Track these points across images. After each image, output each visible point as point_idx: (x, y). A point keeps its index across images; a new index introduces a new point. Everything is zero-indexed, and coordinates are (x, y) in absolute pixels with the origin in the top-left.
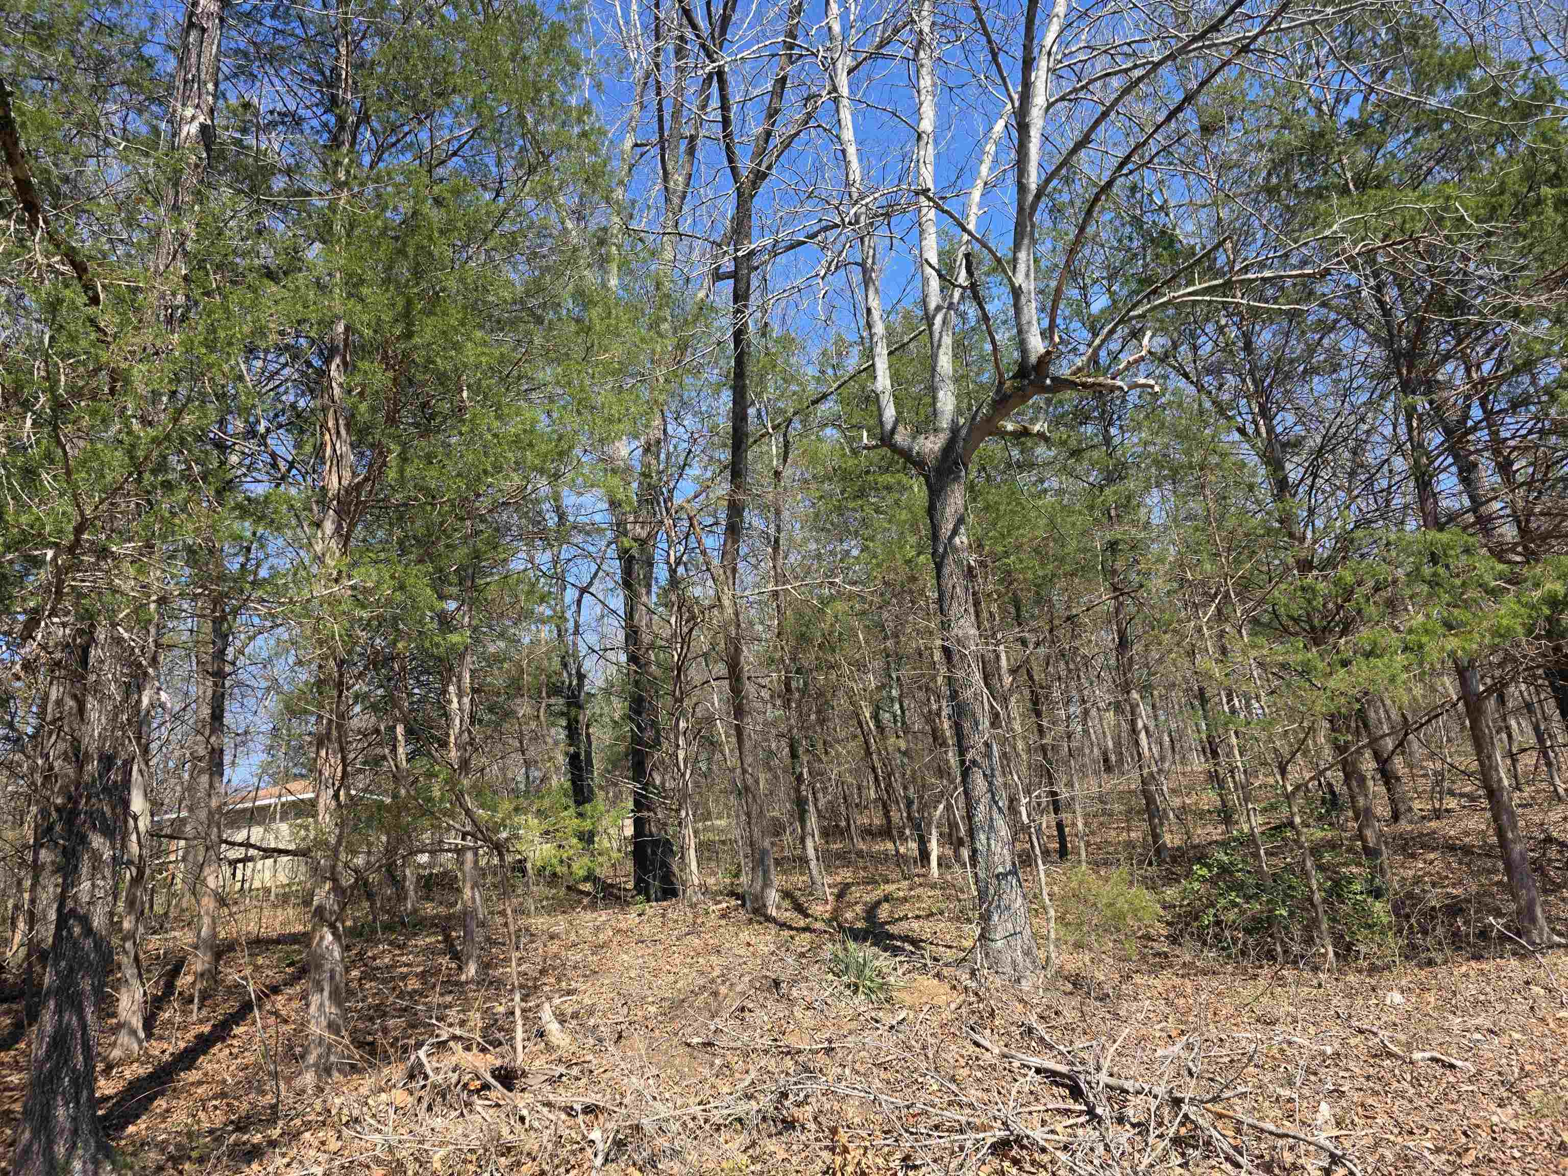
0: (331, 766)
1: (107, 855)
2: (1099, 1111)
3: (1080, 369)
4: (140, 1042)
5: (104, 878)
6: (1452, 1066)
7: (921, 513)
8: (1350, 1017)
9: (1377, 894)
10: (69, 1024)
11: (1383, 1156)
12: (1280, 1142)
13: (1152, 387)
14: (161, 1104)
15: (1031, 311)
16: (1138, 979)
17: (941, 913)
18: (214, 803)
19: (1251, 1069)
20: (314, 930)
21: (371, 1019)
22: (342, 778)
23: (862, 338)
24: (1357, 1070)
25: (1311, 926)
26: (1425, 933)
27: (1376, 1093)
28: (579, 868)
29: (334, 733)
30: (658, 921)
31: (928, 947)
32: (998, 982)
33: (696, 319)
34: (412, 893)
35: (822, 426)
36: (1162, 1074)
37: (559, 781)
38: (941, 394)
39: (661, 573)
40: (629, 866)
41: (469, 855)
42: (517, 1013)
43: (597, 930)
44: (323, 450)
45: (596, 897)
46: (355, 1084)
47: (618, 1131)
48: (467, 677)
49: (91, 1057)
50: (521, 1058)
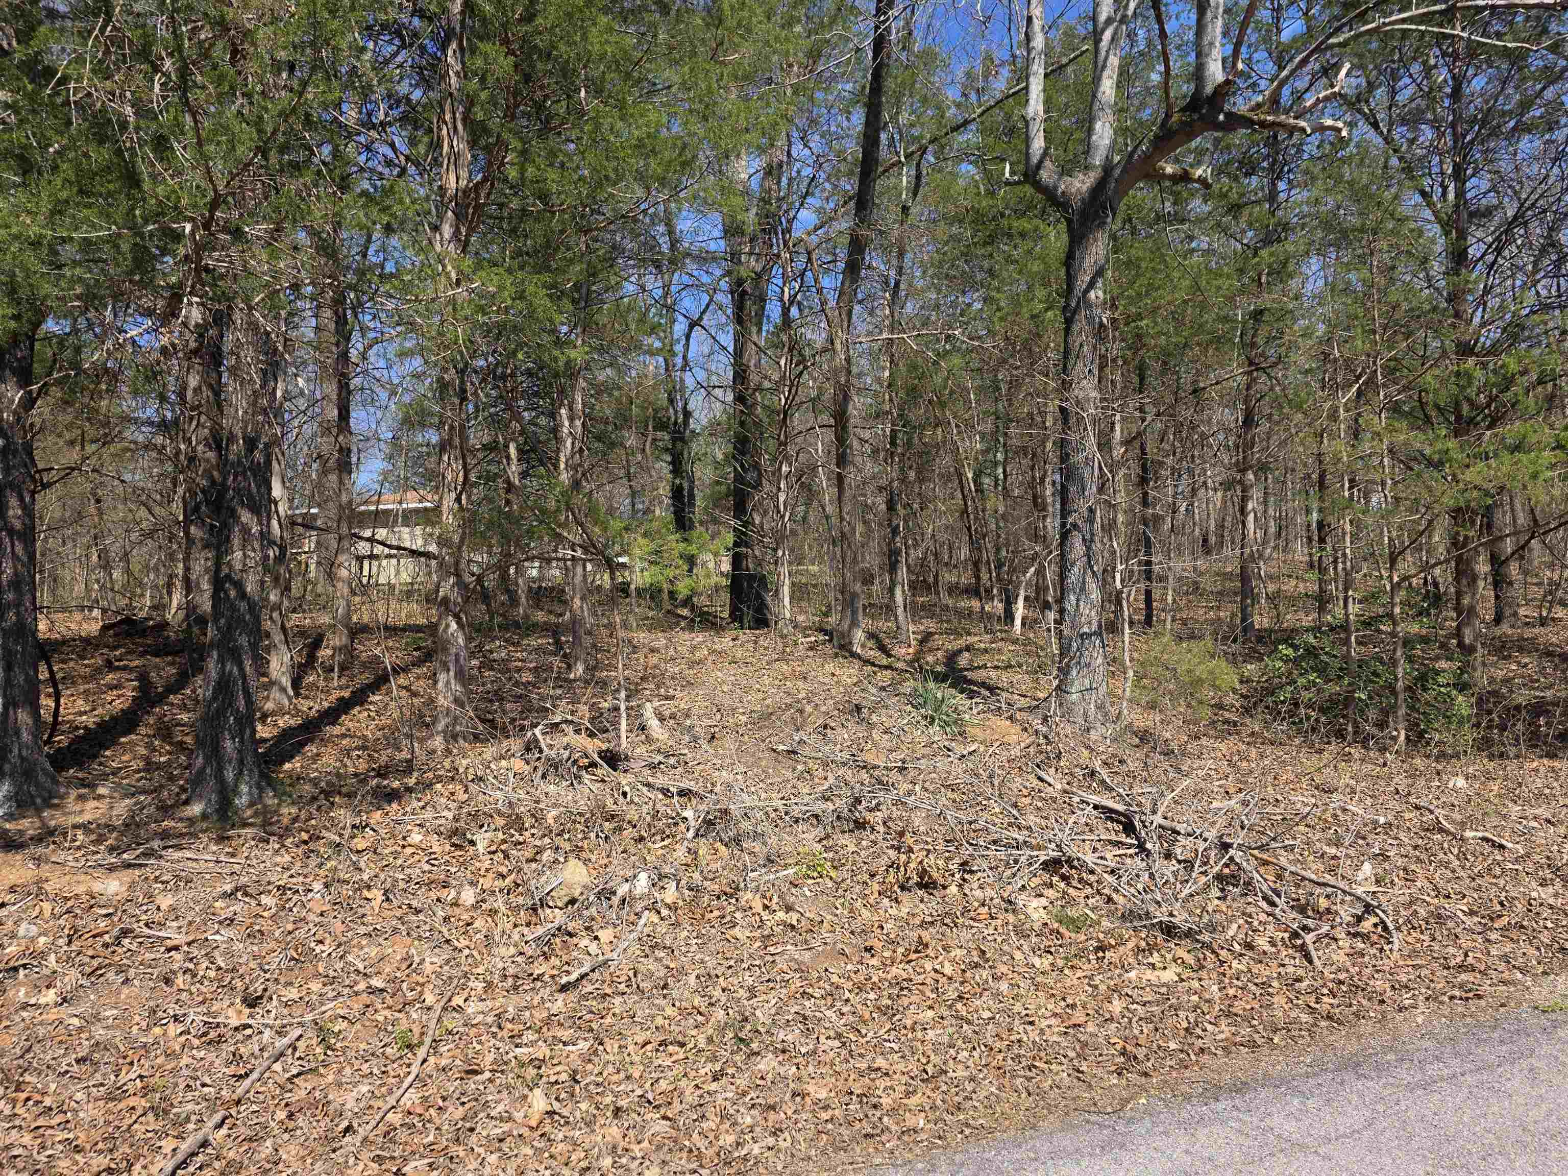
0: (453, 471)
1: (256, 529)
2: (1149, 846)
3: (1259, 106)
4: (289, 698)
5: (254, 550)
6: (1502, 847)
7: (1054, 265)
8: (1409, 794)
9: (1462, 687)
10: (231, 672)
11: (1416, 912)
12: (1318, 890)
13: (1339, 130)
14: (311, 749)
15: (1216, 28)
16: (1204, 741)
17: (1020, 666)
18: (344, 498)
19: (1302, 828)
20: (440, 618)
21: (491, 701)
22: (464, 483)
23: (1014, 57)
24: (1406, 840)
25: (1386, 713)
26: (1503, 728)
27: (1419, 860)
28: (683, 589)
29: (457, 441)
30: (750, 646)
31: (1004, 694)
32: (1069, 729)
33: (833, 22)
34: (523, 600)
35: (958, 160)
36: (1214, 823)
37: (663, 512)
38: (1098, 125)
39: (774, 310)
40: (725, 597)
41: (579, 570)
42: (623, 707)
43: (694, 648)
44: (440, 145)
45: (693, 621)
46: (479, 750)
47: (708, 813)
48: (579, 399)
49: (250, 704)
50: (624, 745)
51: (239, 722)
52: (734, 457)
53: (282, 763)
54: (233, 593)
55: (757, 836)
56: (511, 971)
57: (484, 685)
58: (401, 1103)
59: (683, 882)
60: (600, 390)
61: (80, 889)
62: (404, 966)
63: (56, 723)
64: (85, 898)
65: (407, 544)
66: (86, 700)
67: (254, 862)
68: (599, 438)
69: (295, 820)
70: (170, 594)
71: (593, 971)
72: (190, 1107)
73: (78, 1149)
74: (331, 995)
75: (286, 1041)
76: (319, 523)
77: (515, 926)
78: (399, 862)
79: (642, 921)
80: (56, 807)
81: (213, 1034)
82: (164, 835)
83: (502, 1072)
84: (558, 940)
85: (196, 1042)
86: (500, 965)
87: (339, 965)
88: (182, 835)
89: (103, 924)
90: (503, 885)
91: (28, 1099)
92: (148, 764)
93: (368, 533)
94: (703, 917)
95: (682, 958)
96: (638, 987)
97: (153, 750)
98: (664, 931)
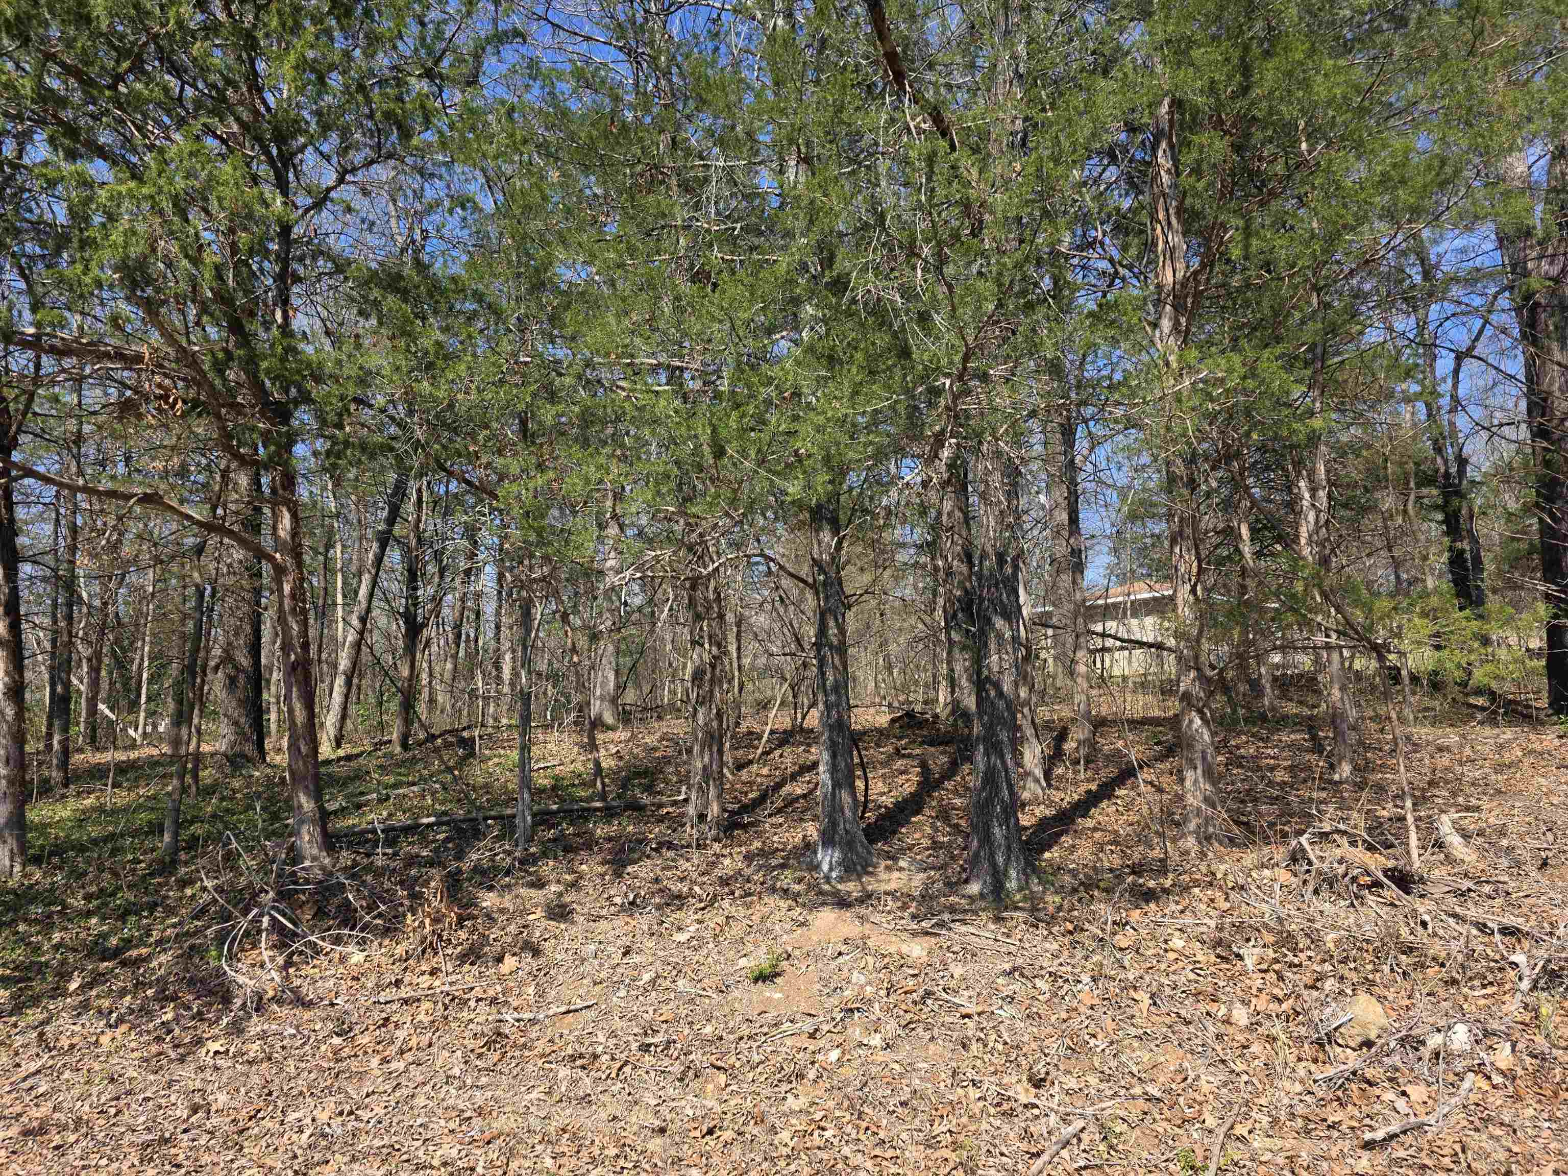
0: (1186, 563)
1: (1008, 635)
4: (1043, 789)
5: (1007, 653)
10: (995, 765)
14: (1067, 840)
18: (1078, 596)
20: (1183, 713)
21: (1243, 802)
22: (1199, 573)
29: (1188, 531)
34: (1268, 690)
41: (1335, 656)
42: (1410, 819)
43: (1501, 748)
44: (1155, 244)
45: (1494, 712)
46: (1237, 856)
47: (1549, 961)
48: (1321, 468)
49: (1012, 793)
50: (1417, 864)
51: (1004, 810)
52: (1537, 505)
53: (1042, 851)
54: (993, 693)
56: (1300, 1109)
57: (1233, 783)
59: (1520, 1046)
60: (1342, 451)
61: (893, 949)
62: (1179, 1079)
63: (866, 801)
64: (897, 957)
65: (1137, 636)
66: (884, 782)
67: (1027, 945)
68: (1345, 506)
69: (1060, 908)
71: (1404, 1132)
74: (1109, 1093)
75: (1071, 1130)
77: (1300, 1059)
78: (1163, 966)
79: (1466, 1085)
80: (871, 874)
81: (1005, 1106)
82: (952, 909)
84: (1354, 1086)
85: (992, 1111)
86: (1286, 1101)
87: (1114, 1064)
88: (965, 911)
89: (911, 983)
90: (1280, 1011)
91: (867, 1129)
92: (934, 842)
93: (1099, 628)
94: (1556, 1095)
95: (1530, 1143)
96: (1469, 1166)
97: (936, 830)
98: (1499, 1102)
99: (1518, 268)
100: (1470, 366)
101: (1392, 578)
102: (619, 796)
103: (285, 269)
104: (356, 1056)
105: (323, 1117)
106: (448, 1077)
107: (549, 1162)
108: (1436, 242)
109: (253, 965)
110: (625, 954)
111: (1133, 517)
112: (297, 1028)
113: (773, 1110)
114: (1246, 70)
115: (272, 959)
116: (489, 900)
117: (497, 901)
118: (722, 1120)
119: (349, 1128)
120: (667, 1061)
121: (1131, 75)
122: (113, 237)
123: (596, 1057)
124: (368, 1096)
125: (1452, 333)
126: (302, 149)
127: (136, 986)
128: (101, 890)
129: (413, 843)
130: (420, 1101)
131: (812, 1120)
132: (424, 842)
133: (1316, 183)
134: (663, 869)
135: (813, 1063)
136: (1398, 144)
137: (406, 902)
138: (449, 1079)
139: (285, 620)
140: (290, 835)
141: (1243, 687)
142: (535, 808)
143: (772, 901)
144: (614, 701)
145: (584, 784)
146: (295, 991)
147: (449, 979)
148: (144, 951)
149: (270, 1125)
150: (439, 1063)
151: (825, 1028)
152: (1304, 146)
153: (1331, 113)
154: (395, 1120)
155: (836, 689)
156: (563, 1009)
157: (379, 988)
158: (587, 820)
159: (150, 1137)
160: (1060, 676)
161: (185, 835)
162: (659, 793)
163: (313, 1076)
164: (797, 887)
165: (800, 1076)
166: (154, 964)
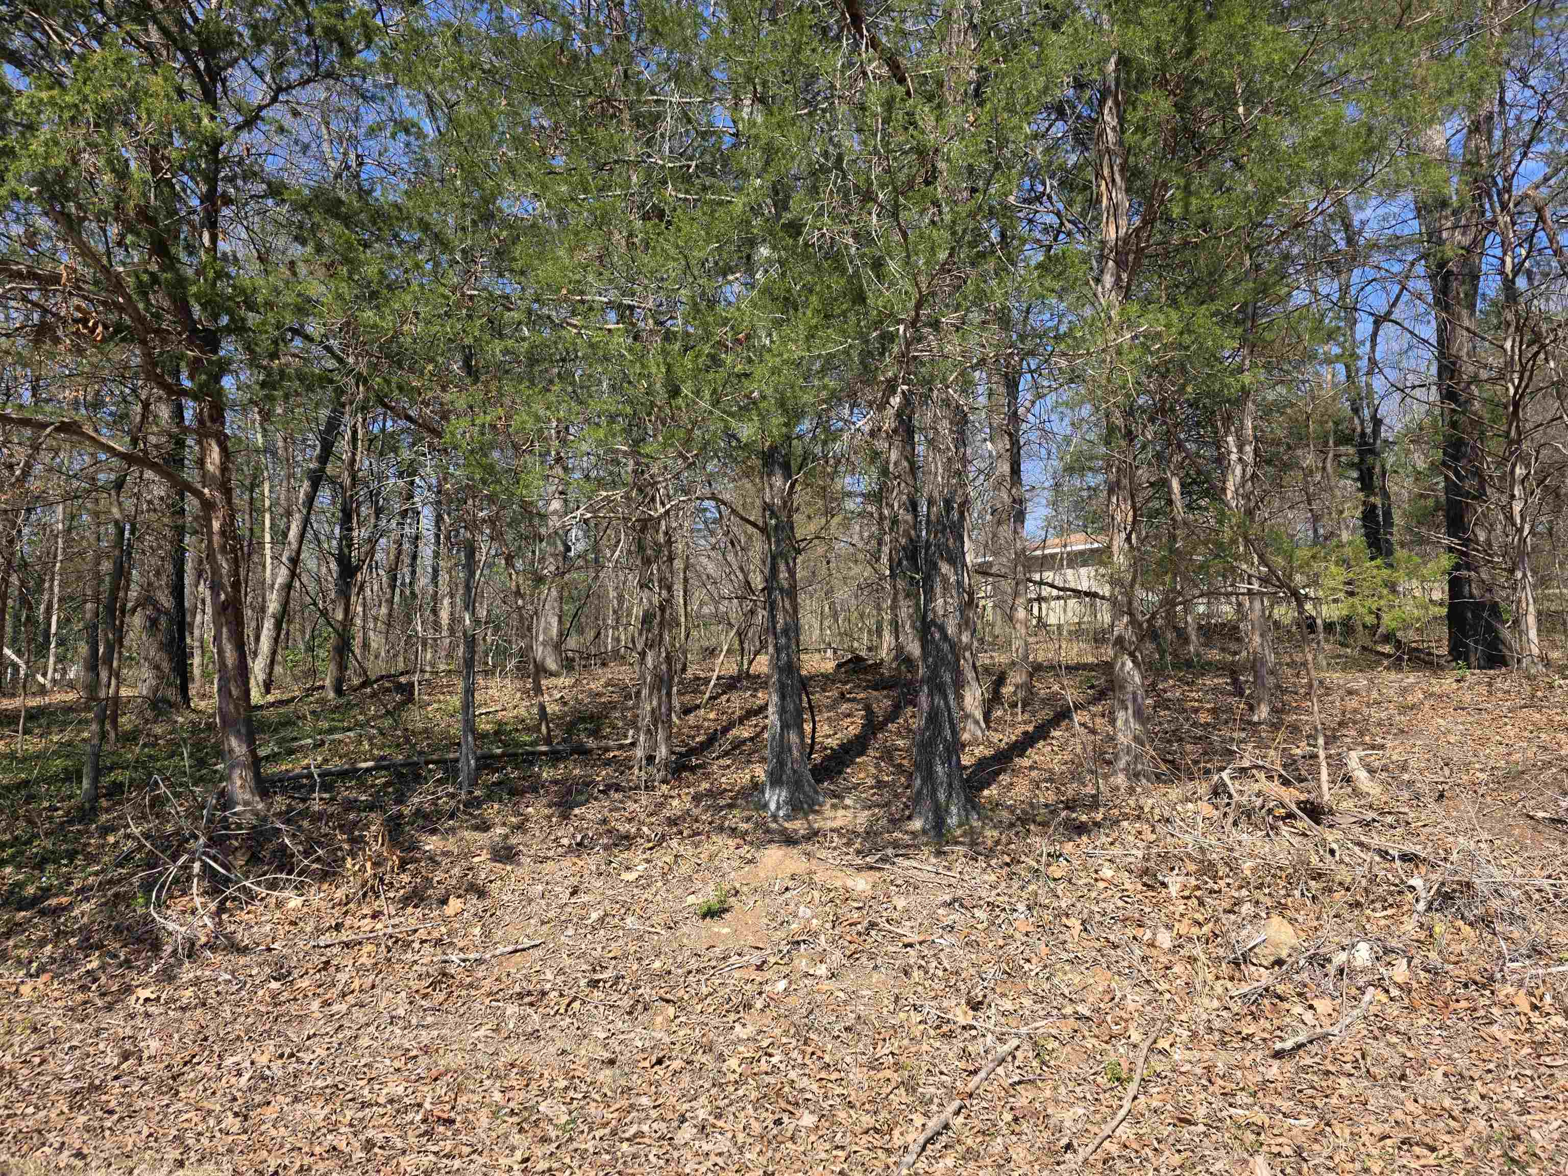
0: (1123, 513)
1: (952, 580)
4: (982, 731)
5: (952, 597)
14: (1005, 779)
18: (1019, 545)
20: (1115, 656)
21: (1169, 741)
22: (1134, 523)
29: (1125, 482)
30: (1484, 689)
34: (1194, 638)
37: (1351, 535)
40: (1444, 631)
41: (1257, 603)
42: (1322, 754)
43: (1404, 691)
44: (1099, 201)
45: (1400, 659)
46: (1164, 791)
47: (1443, 884)
48: (1249, 424)
49: (954, 732)
50: (1327, 797)
51: (947, 749)
52: (1444, 463)
53: (981, 789)
54: (937, 636)
55: (1513, 919)
56: (1217, 1024)
57: (1160, 723)
58: (1117, 1133)
59: (1416, 961)
60: (1267, 411)
61: (838, 884)
62: (1107, 999)
63: (813, 743)
64: (842, 891)
65: (1072, 585)
66: (830, 725)
67: (967, 878)
68: (1269, 462)
69: (997, 843)
70: (880, 636)
71: (1311, 1042)
72: (932, 1090)
73: (851, 1105)
74: (1042, 1013)
75: (1006, 1048)
76: (994, 570)
77: (1218, 978)
78: (1094, 894)
79: (1367, 998)
80: (817, 812)
81: (945, 1028)
82: (896, 845)
83: (1217, 1128)
84: (1266, 1002)
85: (932, 1033)
86: (1205, 1017)
87: (1046, 986)
88: (907, 846)
89: (856, 915)
90: (1200, 933)
91: (813, 1053)
92: (879, 782)
93: (1037, 577)
94: (1447, 1005)
95: (1422, 1049)
96: (1368, 1071)
97: (881, 771)
98: (1396, 1013)
99: (1434, 236)
100: (1388, 329)
101: (1310, 533)
102: (564, 740)
103: (213, 189)
104: (295, 999)
105: (263, 1060)
106: (392, 1017)
107: (497, 1096)
108: (1360, 208)
109: (184, 912)
110: (573, 894)
111: (1070, 470)
112: (233, 973)
113: (721, 1039)
114: (1190, 31)
115: (204, 905)
116: (432, 844)
117: (441, 844)
118: (671, 1050)
119: (291, 1070)
120: (616, 996)
121: (1082, 31)
122: (34, 147)
123: (544, 994)
124: (309, 1038)
125: (1370, 298)
126: (233, 63)
127: (57, 935)
128: (16, 838)
129: (351, 788)
130: (364, 1041)
131: (760, 1048)
132: (362, 786)
133: (1253, 145)
134: (611, 811)
135: (760, 993)
136: (1330, 111)
137: (346, 846)
138: (393, 1020)
139: (215, 558)
140: (221, 781)
141: (1170, 635)
142: (479, 752)
143: (719, 840)
144: (558, 646)
145: (528, 729)
146: (229, 937)
147: (392, 922)
148: (64, 900)
149: (207, 1069)
150: (382, 1005)
151: (772, 960)
152: (1241, 110)
153: (1268, 78)
154: (338, 1061)
155: (786, 632)
156: (510, 948)
157: (319, 931)
158: (532, 764)
159: (79, 1085)
160: (999, 622)
161: (106, 780)
162: (605, 737)
163: (250, 1020)
164: (744, 826)
165: (748, 1006)
166: (76, 912)
